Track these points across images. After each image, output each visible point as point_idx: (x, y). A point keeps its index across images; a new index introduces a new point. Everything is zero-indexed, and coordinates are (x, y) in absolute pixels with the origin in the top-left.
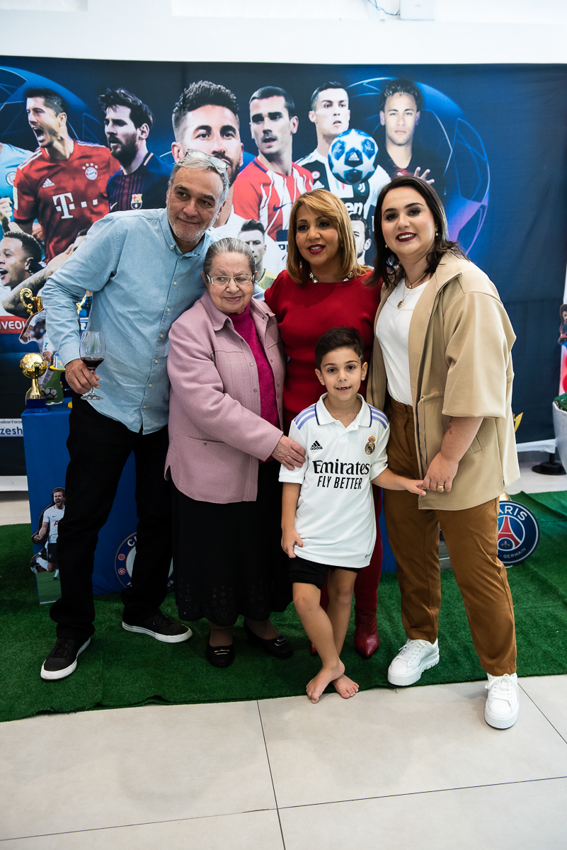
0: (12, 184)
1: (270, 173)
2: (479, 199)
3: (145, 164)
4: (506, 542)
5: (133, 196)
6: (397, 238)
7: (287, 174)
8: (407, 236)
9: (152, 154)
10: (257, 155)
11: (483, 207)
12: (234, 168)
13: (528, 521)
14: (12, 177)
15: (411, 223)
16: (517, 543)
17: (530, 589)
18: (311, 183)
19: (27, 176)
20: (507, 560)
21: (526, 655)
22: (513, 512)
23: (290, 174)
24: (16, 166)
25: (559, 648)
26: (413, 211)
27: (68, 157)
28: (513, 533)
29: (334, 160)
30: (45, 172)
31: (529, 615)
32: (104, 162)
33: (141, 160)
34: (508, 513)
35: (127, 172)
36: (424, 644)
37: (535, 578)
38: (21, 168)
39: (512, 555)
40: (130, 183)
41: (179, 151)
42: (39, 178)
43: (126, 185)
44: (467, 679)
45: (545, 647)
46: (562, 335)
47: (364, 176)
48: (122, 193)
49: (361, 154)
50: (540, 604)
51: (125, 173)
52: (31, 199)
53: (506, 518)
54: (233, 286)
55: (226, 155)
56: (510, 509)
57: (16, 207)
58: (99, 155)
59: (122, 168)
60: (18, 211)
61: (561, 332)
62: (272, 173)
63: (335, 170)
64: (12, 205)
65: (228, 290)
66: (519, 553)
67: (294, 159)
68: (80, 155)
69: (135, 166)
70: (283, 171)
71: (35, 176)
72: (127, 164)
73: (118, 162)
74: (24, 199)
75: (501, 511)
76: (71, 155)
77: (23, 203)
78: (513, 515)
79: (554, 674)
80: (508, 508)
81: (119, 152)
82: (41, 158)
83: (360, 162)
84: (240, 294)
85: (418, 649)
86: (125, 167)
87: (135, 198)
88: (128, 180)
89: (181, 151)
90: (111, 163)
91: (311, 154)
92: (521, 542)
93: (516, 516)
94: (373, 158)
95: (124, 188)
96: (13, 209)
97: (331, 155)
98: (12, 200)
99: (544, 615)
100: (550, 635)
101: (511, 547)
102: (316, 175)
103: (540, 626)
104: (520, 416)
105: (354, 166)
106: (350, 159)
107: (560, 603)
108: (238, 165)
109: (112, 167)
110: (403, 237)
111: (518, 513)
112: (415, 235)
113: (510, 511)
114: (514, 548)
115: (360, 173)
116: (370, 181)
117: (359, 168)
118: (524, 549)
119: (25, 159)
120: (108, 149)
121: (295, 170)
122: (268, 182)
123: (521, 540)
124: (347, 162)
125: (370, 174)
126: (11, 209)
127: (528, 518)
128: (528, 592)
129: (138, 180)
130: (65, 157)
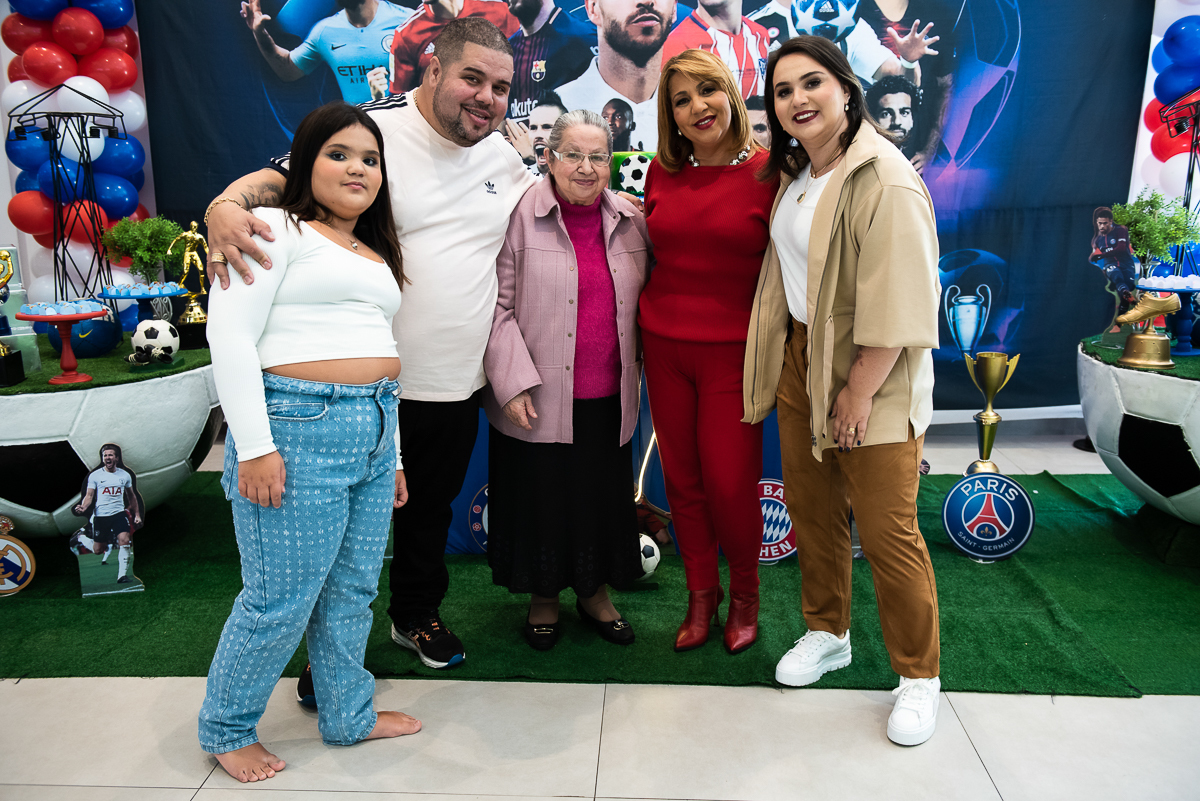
0: (389, 51)
1: (711, 31)
2: (1004, 62)
3: (551, 22)
4: (987, 529)
5: (534, 63)
6: (794, 118)
7: (734, 32)
8: (806, 116)
9: (560, 9)
10: (696, 7)
11: (1009, 73)
12: (665, 25)
13: (1019, 503)
14: (389, 41)
15: (809, 98)
16: (1002, 531)
17: (1009, 590)
18: (766, 44)
19: (406, 40)
20: (987, 553)
21: (971, 667)
22: (999, 488)
23: (738, 32)
24: (394, 27)
25: (1021, 663)
26: (812, 82)
27: (456, 15)
28: (997, 517)
29: (799, 13)
30: (429, 34)
31: (993, 621)
32: (500, 20)
33: (546, 17)
34: (992, 490)
35: (528, 33)
36: (827, 638)
37: (1020, 579)
38: (399, 30)
39: (995, 547)
40: (531, 47)
41: (594, 4)
42: (420, 43)
43: (527, 49)
44: (880, 686)
45: (1001, 660)
46: (1094, 251)
47: (839, 33)
48: (521, 60)
49: (837, 4)
50: (1015, 610)
51: (526, 35)
52: (410, 68)
53: (989, 496)
54: (587, 166)
55: (655, 8)
56: (994, 483)
57: (392, 78)
58: (494, 12)
59: (522, 28)
60: (394, 84)
61: (1094, 246)
62: (715, 30)
63: (800, 25)
64: (387, 77)
65: (580, 170)
66: (1005, 544)
67: (745, 12)
68: (471, 13)
69: (538, 24)
70: (730, 28)
71: (416, 39)
72: (528, 23)
73: (517, 20)
74: (402, 69)
75: (982, 486)
76: (460, 12)
77: (401, 74)
78: (998, 493)
79: (1001, 692)
80: (992, 483)
81: (519, 7)
82: (424, 17)
83: (836, 14)
84: (594, 177)
85: (819, 643)
86: (526, 27)
87: (537, 65)
88: (528, 43)
89: (597, 5)
90: (509, 22)
91: (768, 5)
92: (1008, 530)
93: (1003, 495)
94: (854, 8)
95: (523, 54)
96: (389, 80)
97: (795, 5)
98: (388, 71)
99: (1016, 622)
100: (1016, 646)
101: (994, 535)
102: (773, 33)
103: (1004, 635)
104: (1016, 358)
105: (826, 20)
106: (821, 11)
107: (1043, 610)
108: (670, 21)
109: (509, 27)
110: (801, 117)
111: (1006, 490)
112: (817, 113)
113: (994, 487)
114: (998, 537)
115: (834, 29)
116: (847, 39)
117: (833, 22)
118: (1012, 540)
119: (405, 19)
120: (506, 4)
121: (745, 27)
122: (710, 43)
123: (1008, 527)
124: (817, 15)
125: (848, 31)
126: (386, 81)
127: (1019, 497)
128: (1005, 594)
129: (541, 42)
130: (453, 15)
